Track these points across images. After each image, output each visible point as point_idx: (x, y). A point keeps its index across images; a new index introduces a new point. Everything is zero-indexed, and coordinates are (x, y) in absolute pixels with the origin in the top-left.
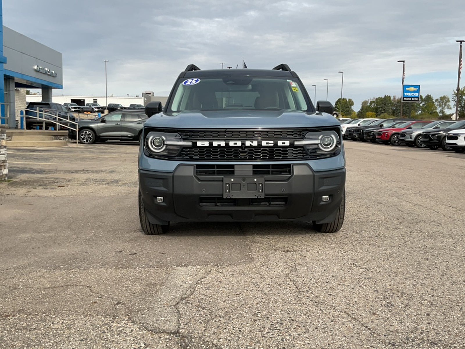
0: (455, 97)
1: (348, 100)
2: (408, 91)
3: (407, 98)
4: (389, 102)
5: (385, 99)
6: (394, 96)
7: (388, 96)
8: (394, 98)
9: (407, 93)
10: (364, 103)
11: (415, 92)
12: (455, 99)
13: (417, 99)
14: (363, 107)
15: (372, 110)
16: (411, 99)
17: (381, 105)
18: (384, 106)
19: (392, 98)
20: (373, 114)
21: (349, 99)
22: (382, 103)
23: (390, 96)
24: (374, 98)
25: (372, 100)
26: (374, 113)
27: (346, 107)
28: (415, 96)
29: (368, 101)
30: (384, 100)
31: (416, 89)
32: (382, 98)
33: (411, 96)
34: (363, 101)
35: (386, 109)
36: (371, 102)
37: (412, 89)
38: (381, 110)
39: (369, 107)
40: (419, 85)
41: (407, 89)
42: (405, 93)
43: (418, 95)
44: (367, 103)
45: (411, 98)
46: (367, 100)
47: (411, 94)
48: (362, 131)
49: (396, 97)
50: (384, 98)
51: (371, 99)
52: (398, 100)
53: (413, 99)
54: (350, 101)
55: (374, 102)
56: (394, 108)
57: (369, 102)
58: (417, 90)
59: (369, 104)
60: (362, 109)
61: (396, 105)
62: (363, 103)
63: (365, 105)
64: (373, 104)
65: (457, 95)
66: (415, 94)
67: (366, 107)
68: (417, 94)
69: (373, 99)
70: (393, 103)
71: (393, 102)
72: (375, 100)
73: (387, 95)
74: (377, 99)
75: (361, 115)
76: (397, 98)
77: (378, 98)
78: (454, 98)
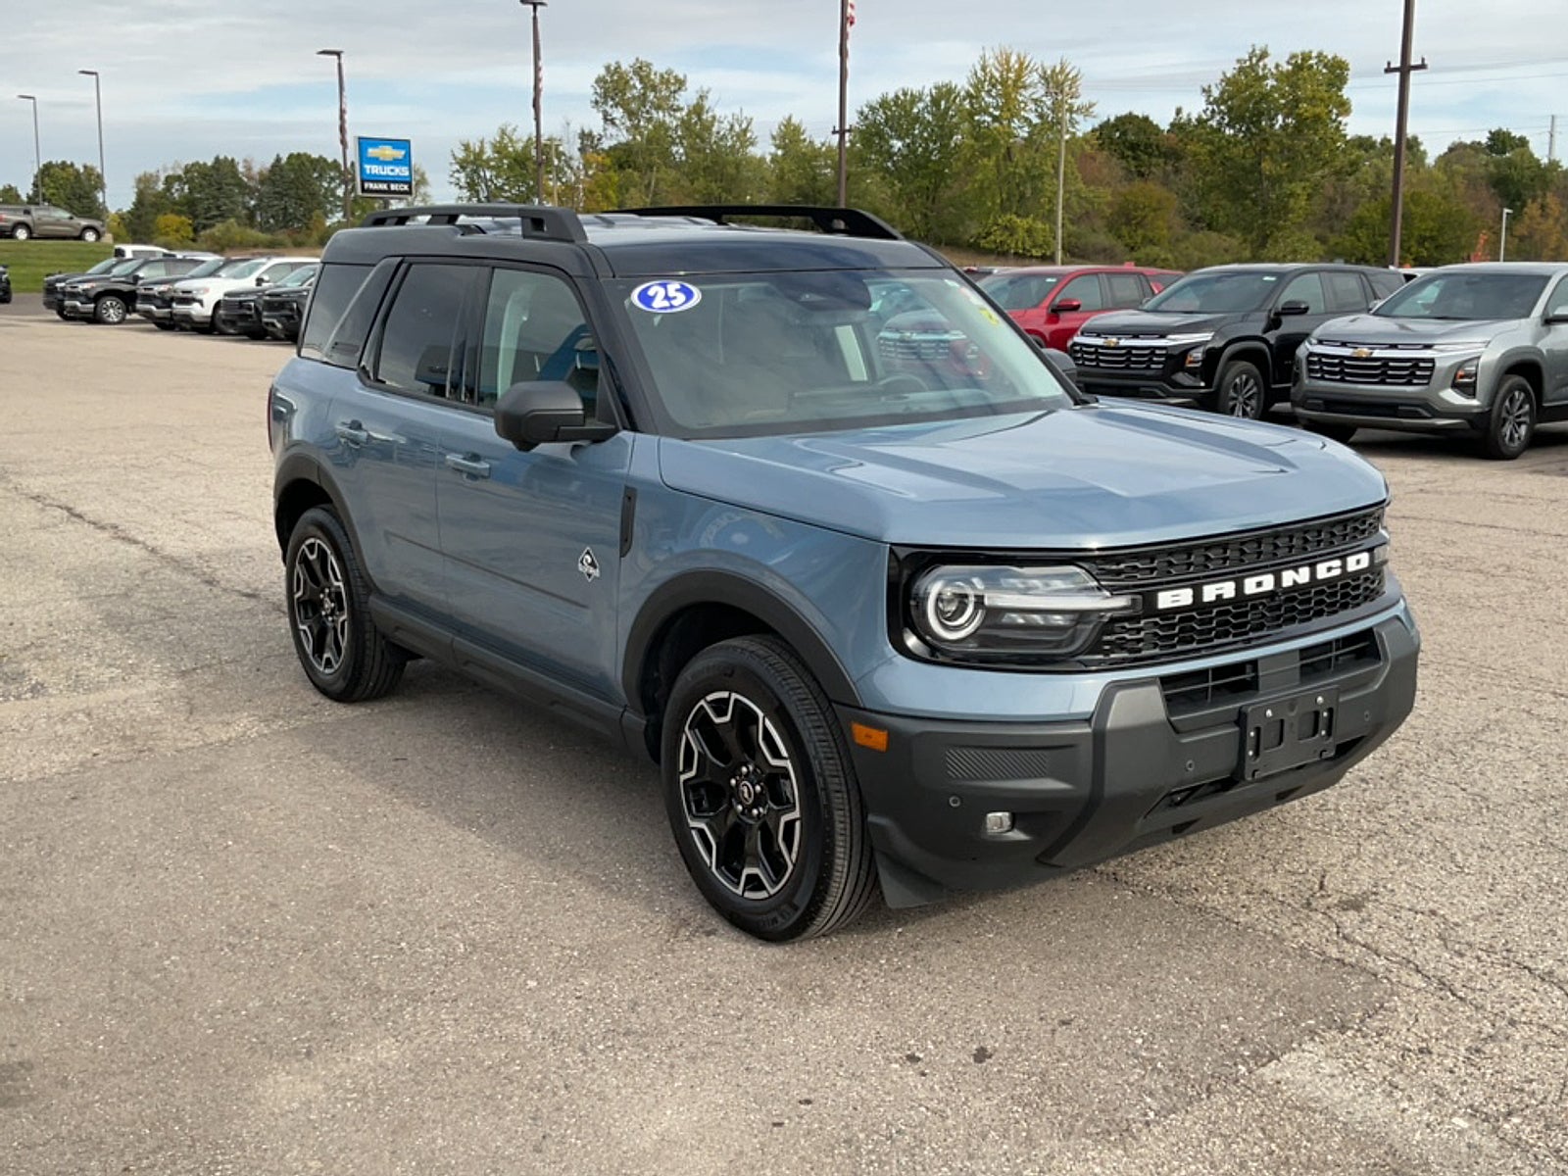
0: (458, 171)
1: (82, 170)
2: (376, 161)
3: (373, 181)
4: (230, 181)
5: (218, 170)
6: (245, 161)
7: (226, 158)
8: (249, 169)
9: (373, 167)
10: (144, 183)
11: (396, 162)
12: (458, 179)
13: (406, 188)
14: (141, 195)
15: (177, 208)
16: (389, 187)
17: (207, 191)
18: (216, 193)
19: (241, 169)
20: (182, 223)
21: (85, 167)
22: (210, 185)
23: (233, 160)
24: (179, 166)
25: (171, 173)
26: (183, 218)
27: (80, 196)
28: (398, 176)
29: (157, 176)
30: (212, 172)
31: (400, 154)
32: (205, 164)
33: (388, 176)
34: (139, 173)
35: (225, 204)
36: (167, 178)
37: (388, 152)
38: (209, 209)
39: (162, 195)
40: (408, 141)
41: (372, 152)
42: (367, 167)
43: (407, 174)
44: (156, 182)
45: (388, 182)
46: (152, 171)
47: (387, 171)
48: (295, 305)
49: (253, 165)
50: (213, 167)
51: (165, 170)
52: (261, 174)
53: (393, 187)
54: (91, 175)
55: (179, 178)
56: (253, 203)
57: (162, 178)
58: (405, 156)
59: (161, 186)
60: (140, 202)
61: (258, 190)
62: (139, 180)
63: (146, 187)
64: (176, 186)
65: (463, 165)
66: (397, 170)
67: (154, 196)
68: (403, 171)
69: (173, 169)
70: (246, 186)
71: (245, 179)
72: (180, 172)
73: (222, 157)
74: (187, 170)
75: (139, 224)
76: (256, 169)
77: (193, 165)
78: (456, 175)
